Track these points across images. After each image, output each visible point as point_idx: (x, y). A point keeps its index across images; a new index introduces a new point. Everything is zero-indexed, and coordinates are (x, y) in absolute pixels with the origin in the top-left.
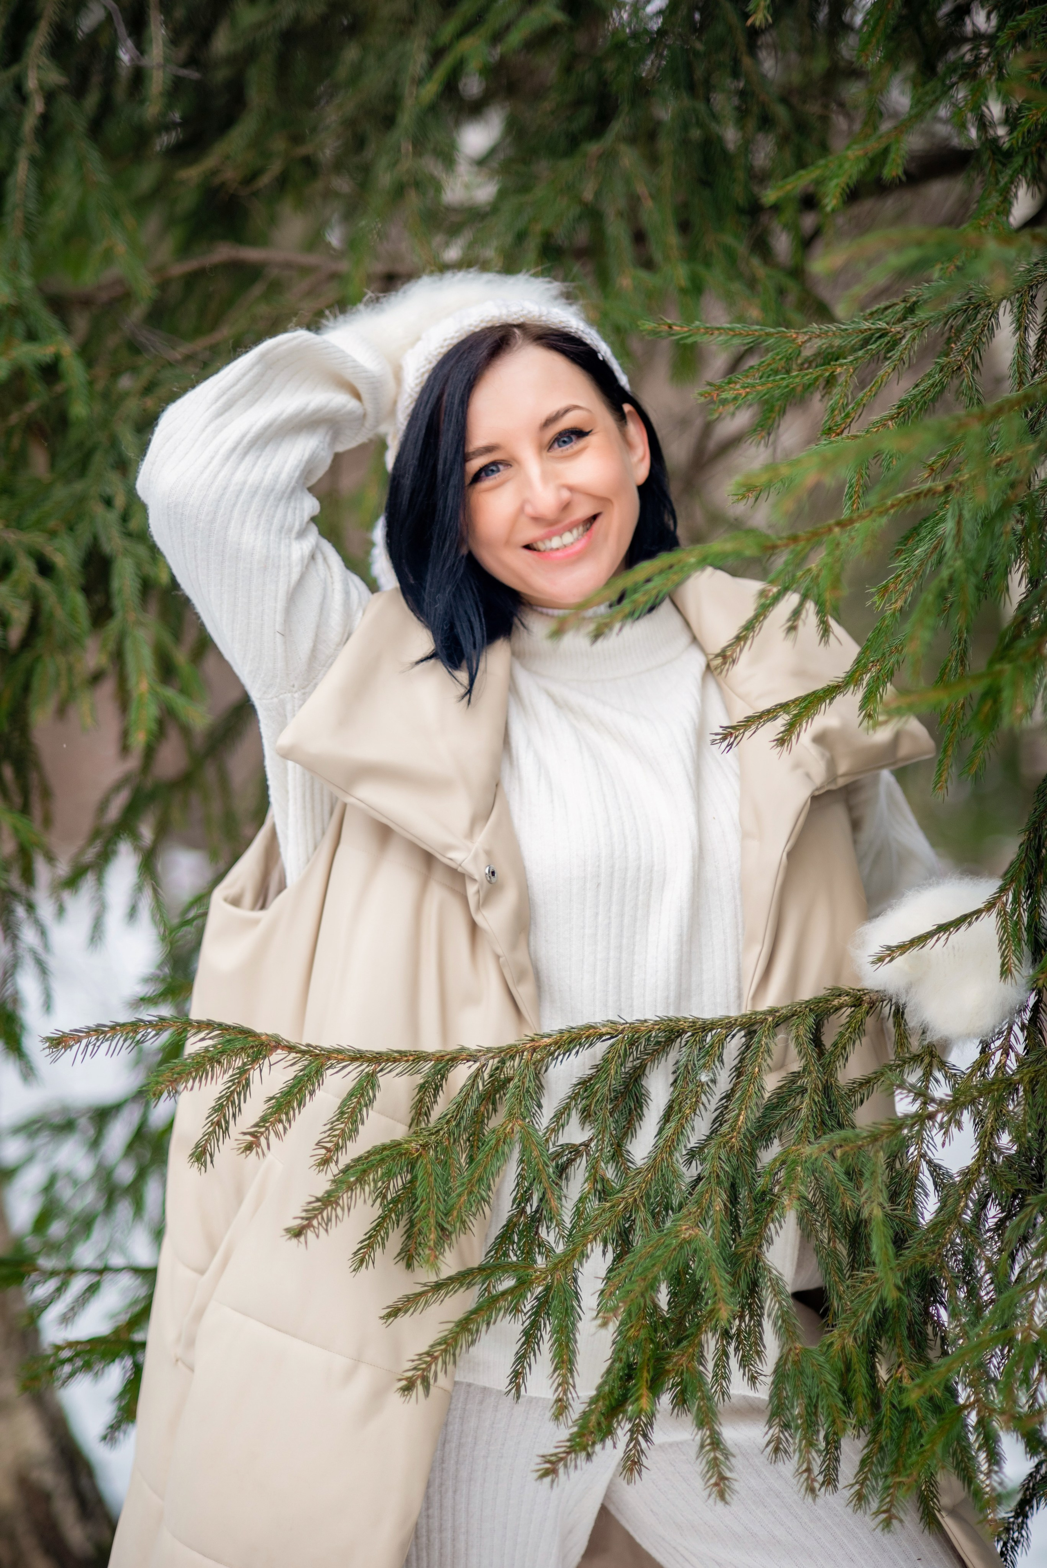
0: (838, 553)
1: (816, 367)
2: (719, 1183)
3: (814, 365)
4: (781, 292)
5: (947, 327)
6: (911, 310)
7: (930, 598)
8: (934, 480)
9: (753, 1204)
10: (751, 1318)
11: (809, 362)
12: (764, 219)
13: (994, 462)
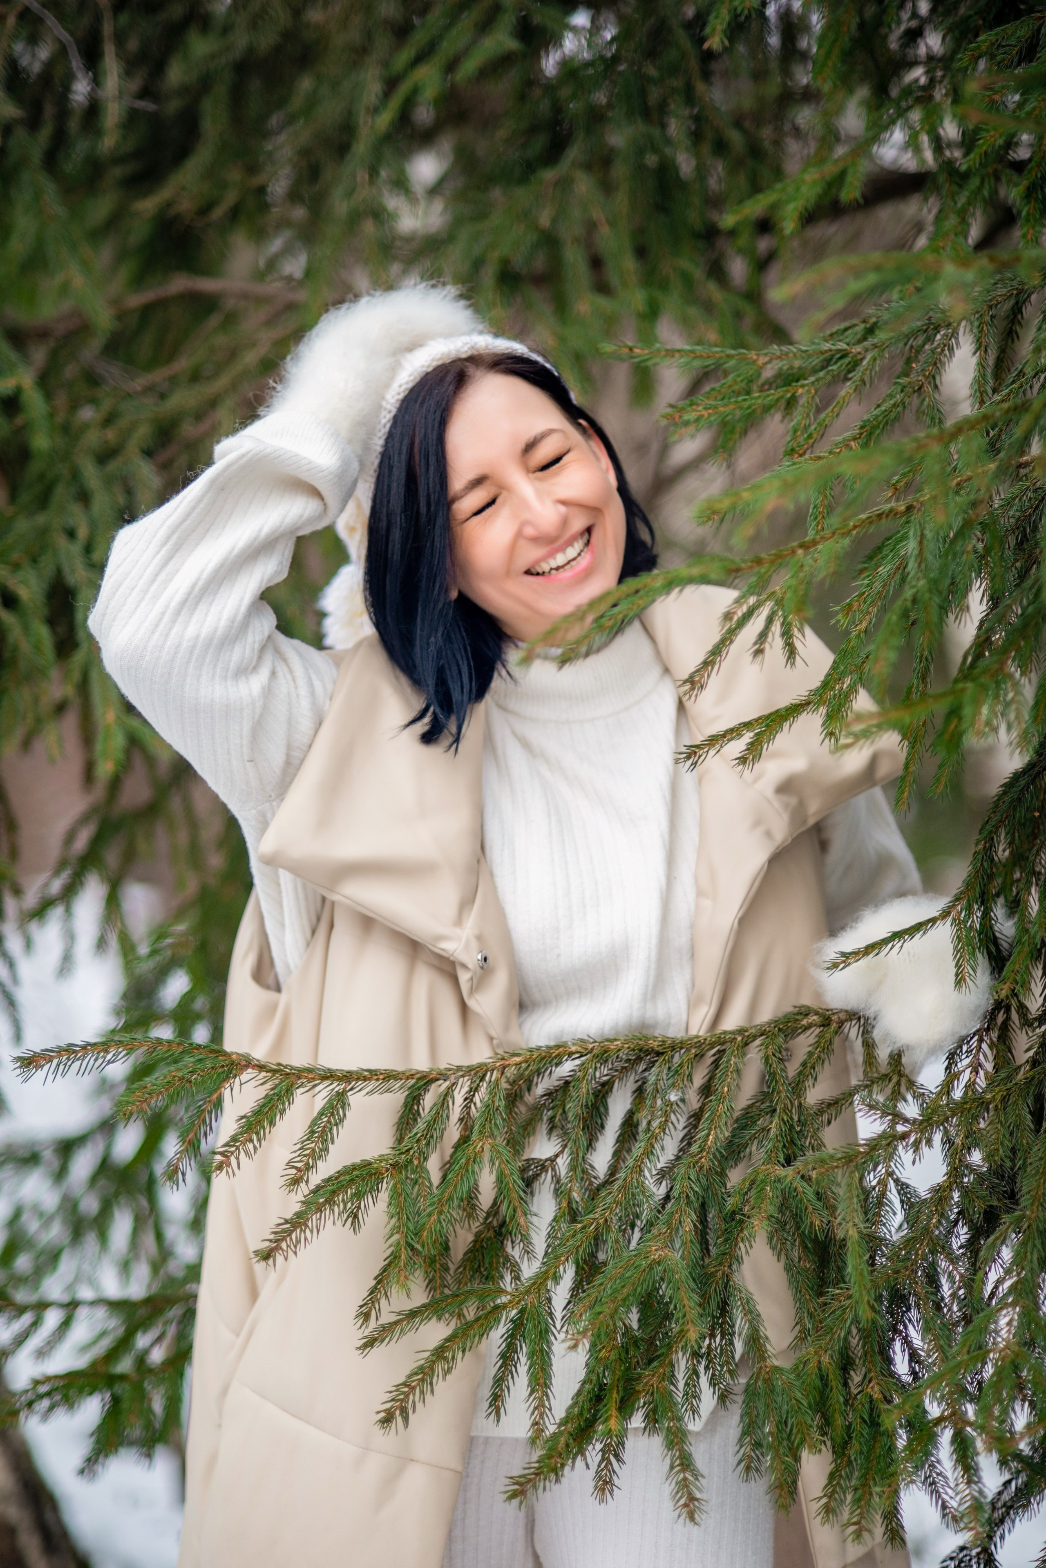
0: (802, 575)
1: (777, 388)
2: (689, 1203)
3: (774, 386)
4: (738, 315)
5: (908, 346)
6: (870, 331)
7: (894, 618)
8: (898, 500)
9: (723, 1224)
10: (722, 1338)
11: (770, 384)
12: (721, 243)
13: (955, 482)
